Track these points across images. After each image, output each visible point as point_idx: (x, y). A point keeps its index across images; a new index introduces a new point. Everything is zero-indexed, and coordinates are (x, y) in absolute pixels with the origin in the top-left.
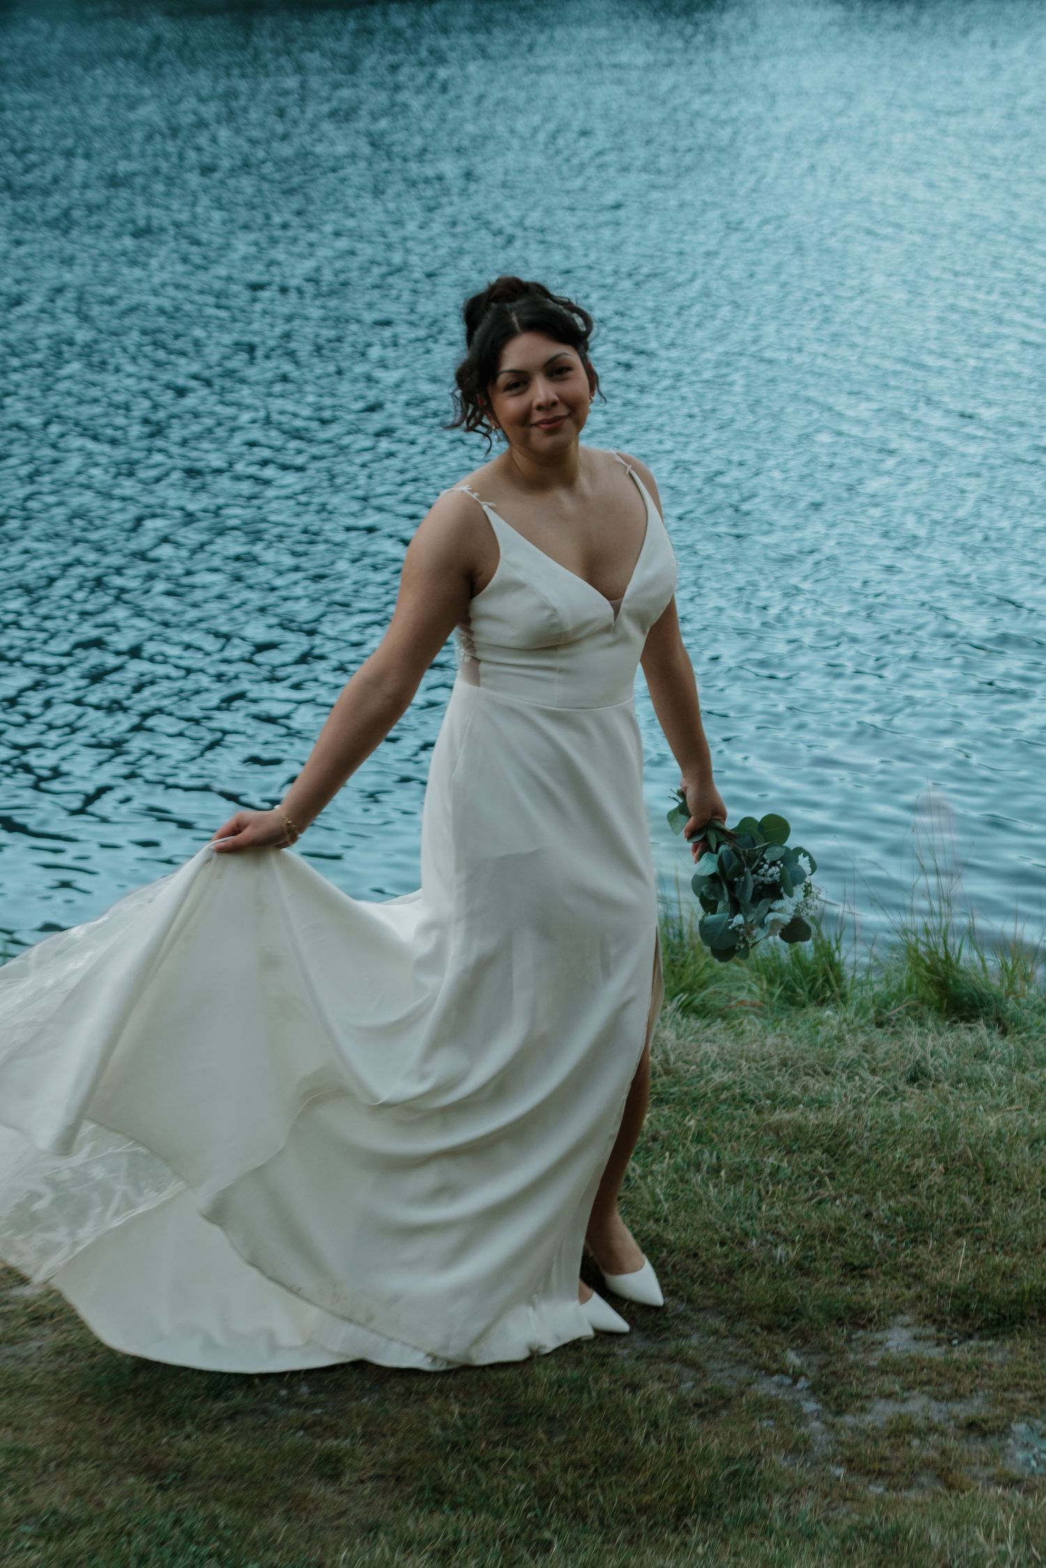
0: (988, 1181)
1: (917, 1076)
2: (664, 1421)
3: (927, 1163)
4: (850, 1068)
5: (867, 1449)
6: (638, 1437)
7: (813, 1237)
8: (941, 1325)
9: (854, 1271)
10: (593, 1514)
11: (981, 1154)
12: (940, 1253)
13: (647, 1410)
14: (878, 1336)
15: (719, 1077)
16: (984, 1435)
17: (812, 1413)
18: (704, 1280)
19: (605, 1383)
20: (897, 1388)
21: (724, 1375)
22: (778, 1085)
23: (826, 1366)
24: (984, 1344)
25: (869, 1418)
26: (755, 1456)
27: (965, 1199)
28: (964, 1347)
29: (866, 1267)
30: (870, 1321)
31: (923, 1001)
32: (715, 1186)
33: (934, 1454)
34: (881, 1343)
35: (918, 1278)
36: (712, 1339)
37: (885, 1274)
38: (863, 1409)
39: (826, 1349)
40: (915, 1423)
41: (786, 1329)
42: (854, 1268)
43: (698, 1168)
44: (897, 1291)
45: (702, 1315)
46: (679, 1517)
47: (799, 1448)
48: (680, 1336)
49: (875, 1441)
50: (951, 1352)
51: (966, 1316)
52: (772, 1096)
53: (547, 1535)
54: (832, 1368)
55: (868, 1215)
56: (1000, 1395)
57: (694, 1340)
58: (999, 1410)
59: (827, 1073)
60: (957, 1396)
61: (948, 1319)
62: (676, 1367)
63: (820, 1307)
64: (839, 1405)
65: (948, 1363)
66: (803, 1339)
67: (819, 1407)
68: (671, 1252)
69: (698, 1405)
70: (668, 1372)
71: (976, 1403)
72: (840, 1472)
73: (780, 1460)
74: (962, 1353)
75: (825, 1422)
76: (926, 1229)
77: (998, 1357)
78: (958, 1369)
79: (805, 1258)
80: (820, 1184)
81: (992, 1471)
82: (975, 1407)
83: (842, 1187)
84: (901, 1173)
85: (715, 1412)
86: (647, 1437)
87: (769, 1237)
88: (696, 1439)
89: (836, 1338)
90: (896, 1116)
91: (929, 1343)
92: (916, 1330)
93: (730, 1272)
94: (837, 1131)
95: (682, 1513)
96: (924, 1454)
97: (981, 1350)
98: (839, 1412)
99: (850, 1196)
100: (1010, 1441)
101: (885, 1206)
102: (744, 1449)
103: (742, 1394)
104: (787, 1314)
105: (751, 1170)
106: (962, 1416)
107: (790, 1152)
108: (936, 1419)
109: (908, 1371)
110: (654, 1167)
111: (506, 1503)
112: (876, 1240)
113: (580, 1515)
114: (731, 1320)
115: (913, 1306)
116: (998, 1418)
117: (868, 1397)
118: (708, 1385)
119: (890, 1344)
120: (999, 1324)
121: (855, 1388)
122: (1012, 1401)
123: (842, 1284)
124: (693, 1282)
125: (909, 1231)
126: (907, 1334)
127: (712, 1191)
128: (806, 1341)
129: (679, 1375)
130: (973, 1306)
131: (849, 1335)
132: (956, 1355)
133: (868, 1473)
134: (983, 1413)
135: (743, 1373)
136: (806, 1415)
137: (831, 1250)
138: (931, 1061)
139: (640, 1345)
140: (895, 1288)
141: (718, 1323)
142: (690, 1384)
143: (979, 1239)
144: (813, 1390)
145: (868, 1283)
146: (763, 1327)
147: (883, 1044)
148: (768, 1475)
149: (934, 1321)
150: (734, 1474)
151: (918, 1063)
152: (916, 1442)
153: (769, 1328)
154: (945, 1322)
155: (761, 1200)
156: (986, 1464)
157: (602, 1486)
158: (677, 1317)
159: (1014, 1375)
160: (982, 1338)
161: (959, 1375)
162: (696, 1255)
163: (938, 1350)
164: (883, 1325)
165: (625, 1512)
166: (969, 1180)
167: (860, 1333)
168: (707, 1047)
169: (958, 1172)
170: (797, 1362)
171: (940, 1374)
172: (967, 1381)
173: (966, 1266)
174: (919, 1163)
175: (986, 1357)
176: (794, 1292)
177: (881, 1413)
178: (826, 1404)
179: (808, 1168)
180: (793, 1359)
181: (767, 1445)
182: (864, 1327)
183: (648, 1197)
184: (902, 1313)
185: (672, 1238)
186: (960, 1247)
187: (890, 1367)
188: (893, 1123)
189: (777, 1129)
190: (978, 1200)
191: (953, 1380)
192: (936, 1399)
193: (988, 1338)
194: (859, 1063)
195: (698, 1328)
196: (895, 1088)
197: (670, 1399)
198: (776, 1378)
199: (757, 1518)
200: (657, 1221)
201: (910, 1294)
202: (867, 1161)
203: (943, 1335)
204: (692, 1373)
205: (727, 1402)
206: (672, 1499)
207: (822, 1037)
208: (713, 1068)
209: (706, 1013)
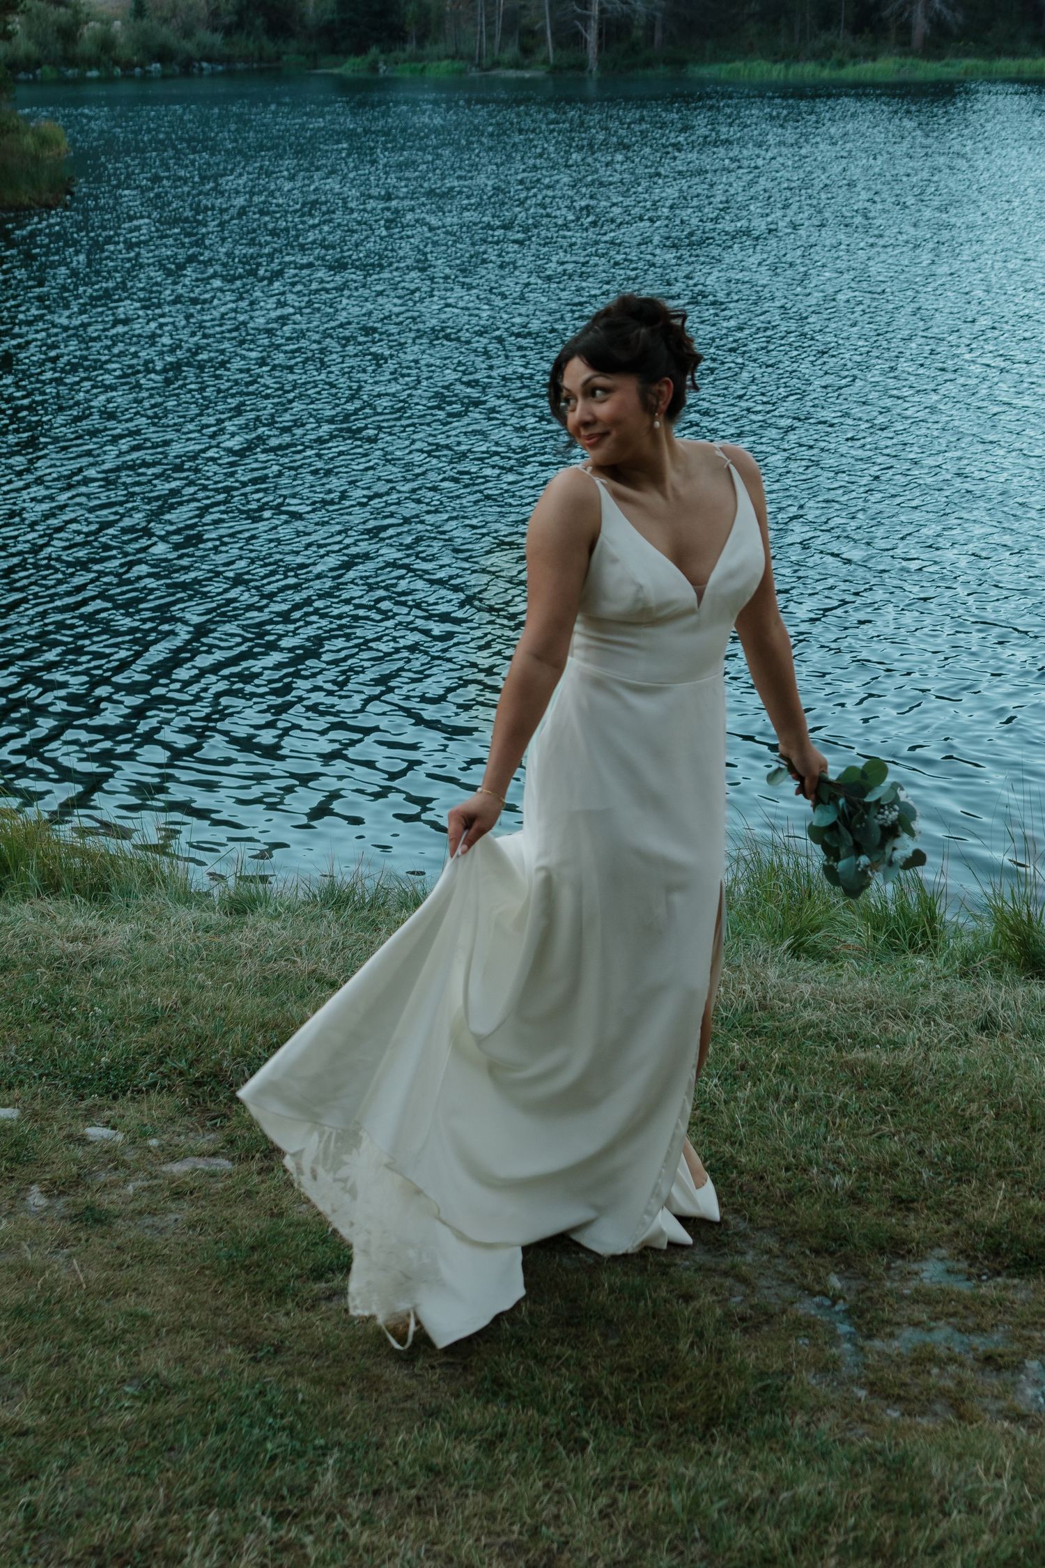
0: (1033, 1129)
1: (987, 1026)
2: (709, 1333)
3: (981, 1108)
4: (929, 1015)
5: (889, 1374)
6: (683, 1346)
7: (868, 1169)
8: (973, 1260)
9: (902, 1203)
10: (630, 1417)
11: (1030, 1103)
12: (981, 1193)
13: (696, 1320)
14: (915, 1267)
15: (808, 1015)
16: (999, 1369)
17: (845, 1335)
18: (766, 1201)
19: (663, 1292)
20: (925, 1317)
21: (770, 1292)
22: (861, 1026)
23: (863, 1291)
24: (1009, 1281)
25: (896, 1344)
26: (786, 1373)
27: (1010, 1144)
28: (991, 1283)
29: (913, 1201)
30: (909, 1252)
31: (1005, 956)
32: (790, 1115)
33: (950, 1384)
34: (916, 1274)
35: (958, 1215)
36: (765, 1257)
37: (929, 1208)
38: (891, 1335)
39: (866, 1275)
40: (936, 1352)
41: (832, 1254)
42: (902, 1201)
43: (777, 1098)
44: (938, 1225)
45: (759, 1234)
46: (707, 1427)
47: (827, 1368)
48: (737, 1252)
49: (898, 1366)
50: (979, 1287)
51: (997, 1254)
52: (853, 1036)
53: (585, 1434)
54: (869, 1294)
55: (921, 1153)
56: (1018, 1332)
57: (749, 1258)
58: (1016, 1347)
59: (906, 1017)
60: (980, 1329)
61: (980, 1255)
62: (728, 1282)
63: (865, 1236)
64: (870, 1330)
65: (974, 1298)
66: (846, 1264)
67: (853, 1330)
68: (741, 1173)
69: (743, 1319)
70: (721, 1286)
71: (996, 1337)
72: (862, 1394)
73: (810, 1378)
74: (989, 1289)
75: (855, 1345)
76: (972, 1169)
77: (1022, 1295)
78: (983, 1304)
79: (859, 1188)
80: (883, 1120)
81: (1002, 1404)
82: (994, 1342)
83: (902, 1124)
84: (956, 1115)
85: (757, 1327)
86: (692, 1346)
87: (831, 1166)
88: (735, 1352)
89: (876, 1266)
90: (960, 1062)
91: (960, 1277)
92: (950, 1264)
93: (790, 1197)
94: (905, 1073)
95: (711, 1422)
96: (942, 1383)
97: (1006, 1288)
98: (870, 1337)
99: (907, 1133)
100: (1023, 1377)
101: (937, 1146)
102: (778, 1365)
103: (784, 1312)
104: (835, 1240)
105: (824, 1103)
106: (981, 1349)
107: (860, 1088)
108: (957, 1350)
109: (938, 1302)
110: (739, 1094)
111: (554, 1401)
112: (925, 1176)
113: (619, 1417)
114: (783, 1240)
115: (951, 1241)
116: (1014, 1353)
117: (898, 1324)
118: (755, 1301)
119: (925, 1274)
120: (1026, 1264)
121: (886, 1315)
122: (1029, 1338)
123: (889, 1215)
124: (756, 1204)
125: (956, 1170)
126: (940, 1267)
127: (786, 1120)
128: (849, 1266)
129: (731, 1290)
130: (1004, 1245)
131: (888, 1263)
132: (983, 1290)
133: (887, 1397)
134: (1001, 1349)
135: (788, 1292)
136: (839, 1337)
137: (884, 1182)
138: (1001, 1012)
139: (701, 1257)
140: (936, 1223)
141: (772, 1243)
142: (738, 1299)
143: (1018, 1183)
144: (848, 1313)
145: (912, 1216)
146: (812, 1250)
147: (963, 993)
148: (796, 1391)
149: (968, 1257)
150: (765, 1389)
151: (989, 1014)
152: (935, 1371)
153: (817, 1252)
154: (977, 1258)
155: (828, 1131)
156: (997, 1398)
157: (642, 1391)
158: (736, 1234)
159: (1033, 1315)
160: (1010, 1276)
161: (983, 1310)
162: (762, 1178)
163: (968, 1283)
164: (921, 1258)
165: (660, 1417)
166: (1017, 1125)
167: (899, 1262)
168: (803, 986)
169: (1008, 1119)
170: (838, 1285)
171: (966, 1307)
172: (990, 1316)
173: (1003, 1207)
174: (974, 1106)
175: (1010, 1295)
176: (843, 1220)
177: (905, 1341)
178: (858, 1327)
179: (875, 1104)
180: (835, 1282)
181: (799, 1362)
182: (903, 1257)
183: (727, 1122)
184: (940, 1246)
185: (743, 1160)
186: (1000, 1189)
187: (923, 1298)
188: (957, 1068)
189: (851, 1067)
190: (1021, 1146)
191: (977, 1314)
192: (959, 1330)
193: (1014, 1277)
194: (937, 1011)
195: (754, 1246)
196: (966, 1035)
197: (719, 1312)
198: (817, 1299)
199: (779, 1433)
200: (733, 1144)
201: (947, 1229)
202: (927, 1102)
203: (973, 1270)
204: (742, 1288)
205: (770, 1318)
206: (703, 1409)
207: (909, 983)
208: (805, 1007)
209: (816, 954)
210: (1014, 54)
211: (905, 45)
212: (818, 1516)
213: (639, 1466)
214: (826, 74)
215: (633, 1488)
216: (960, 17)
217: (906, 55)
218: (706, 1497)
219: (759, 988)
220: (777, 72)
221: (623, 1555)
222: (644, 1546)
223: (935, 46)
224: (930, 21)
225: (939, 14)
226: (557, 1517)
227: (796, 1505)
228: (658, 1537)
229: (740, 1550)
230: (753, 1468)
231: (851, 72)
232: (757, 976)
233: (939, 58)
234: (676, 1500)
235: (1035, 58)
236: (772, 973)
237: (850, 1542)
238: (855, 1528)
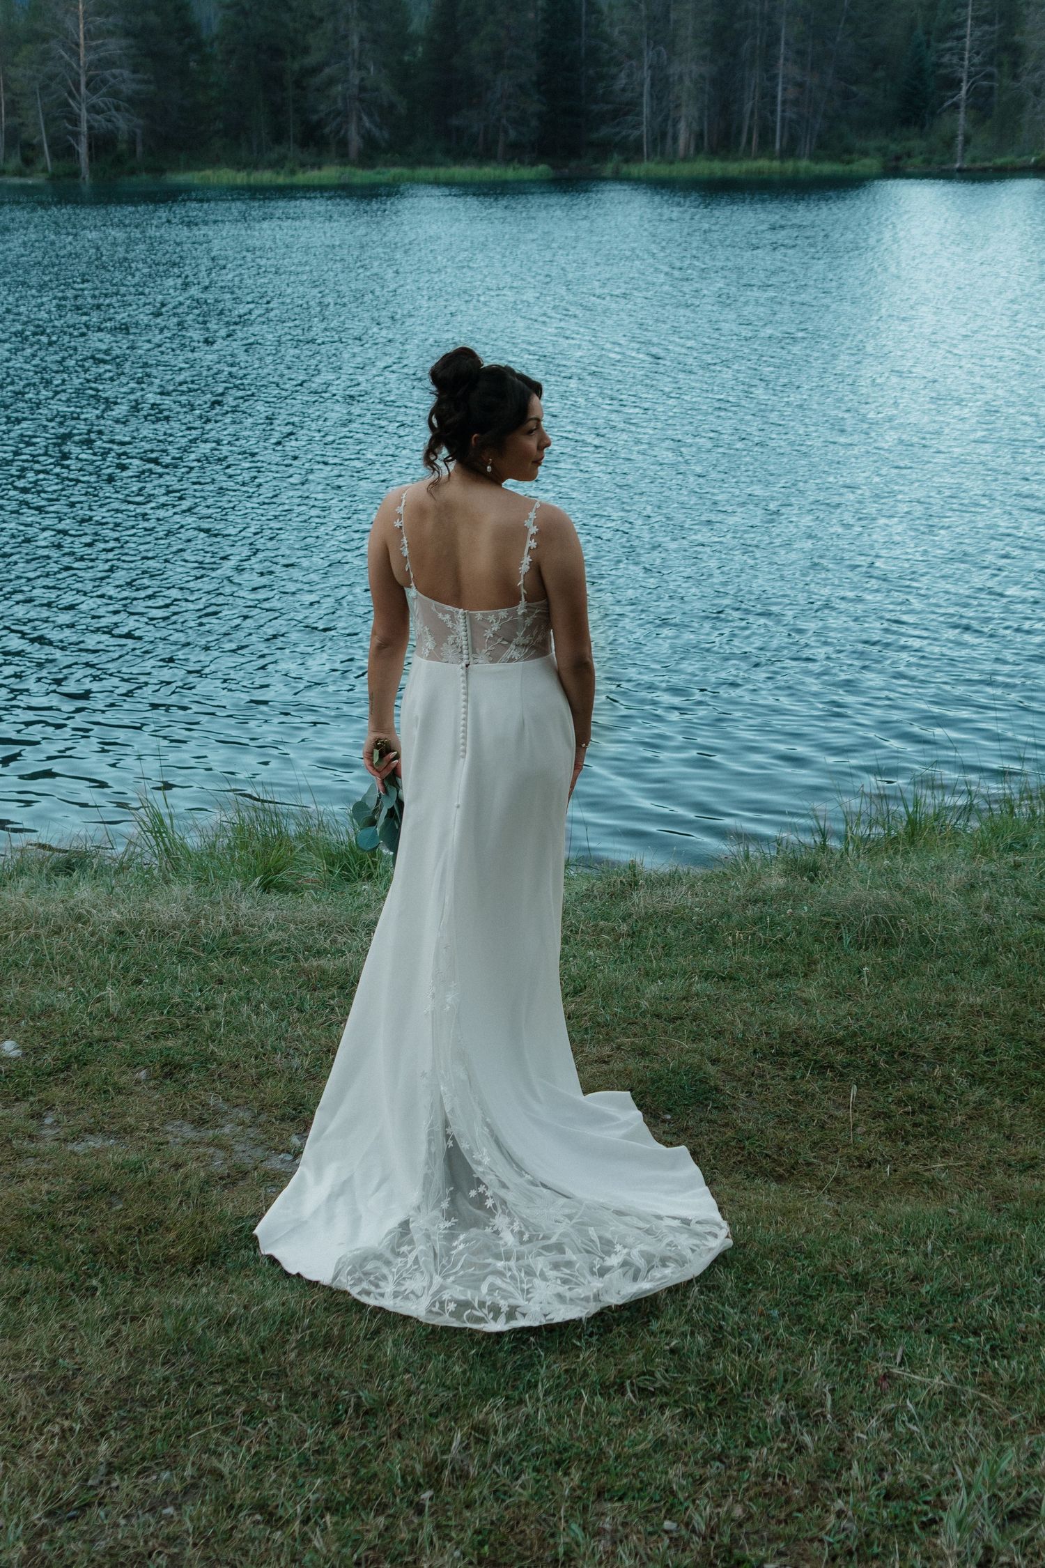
2: (195, 1192)
6: (174, 1204)
7: (321, 1051)
10: (131, 1264)
13: (184, 1183)
15: (272, 936)
18: (241, 1085)
19: (156, 1164)
21: (244, 1155)
22: (315, 940)
32: (259, 1016)
36: (239, 1128)
41: (293, 1120)
43: (249, 1003)
45: (235, 1111)
46: (194, 1265)
48: (217, 1126)
52: (309, 949)
53: (94, 1282)
57: (227, 1130)
59: (352, 931)
62: (211, 1150)
69: (222, 1178)
70: (204, 1154)
79: (314, 1067)
85: (234, 1183)
86: (181, 1203)
87: (292, 1052)
88: (216, 1204)
93: (259, 1079)
95: (197, 1260)
102: (250, 1210)
103: (255, 1169)
104: (295, 1109)
105: (286, 1003)
110: (218, 1003)
111: (68, 1260)
113: (122, 1266)
114: (254, 1114)
118: (232, 1163)
124: (232, 1087)
129: (212, 1156)
135: (259, 1153)
139: (188, 1134)
141: (246, 1116)
142: (219, 1162)
146: (277, 1119)
153: (281, 1120)
155: (290, 1025)
157: (141, 1243)
162: (236, 1066)
165: (155, 1262)
168: (268, 914)
176: (301, 1093)
180: (295, 1141)
183: (208, 1025)
185: (222, 1054)
189: (307, 973)
195: (231, 1121)
197: (202, 1175)
198: (281, 1156)
200: (213, 1042)
204: (222, 1154)
205: (244, 1175)
206: (190, 1251)
207: (355, 905)
208: (270, 930)
209: (283, 888)
210: (431, 164)
211: (343, 157)
212: (282, 1322)
213: (139, 1301)
214: (281, 180)
215: (133, 1319)
216: (386, 136)
217: (345, 165)
218: (192, 1318)
219: (233, 917)
220: (241, 178)
221: (126, 1373)
222: (143, 1362)
223: (368, 158)
224: (363, 137)
225: (369, 132)
226: (72, 1350)
227: (265, 1316)
228: (154, 1355)
229: (220, 1355)
230: (231, 1292)
231: (302, 178)
232: (230, 908)
233: (372, 167)
234: (169, 1324)
235: (448, 167)
236: (244, 906)
237: (307, 1339)
238: (309, 1327)
